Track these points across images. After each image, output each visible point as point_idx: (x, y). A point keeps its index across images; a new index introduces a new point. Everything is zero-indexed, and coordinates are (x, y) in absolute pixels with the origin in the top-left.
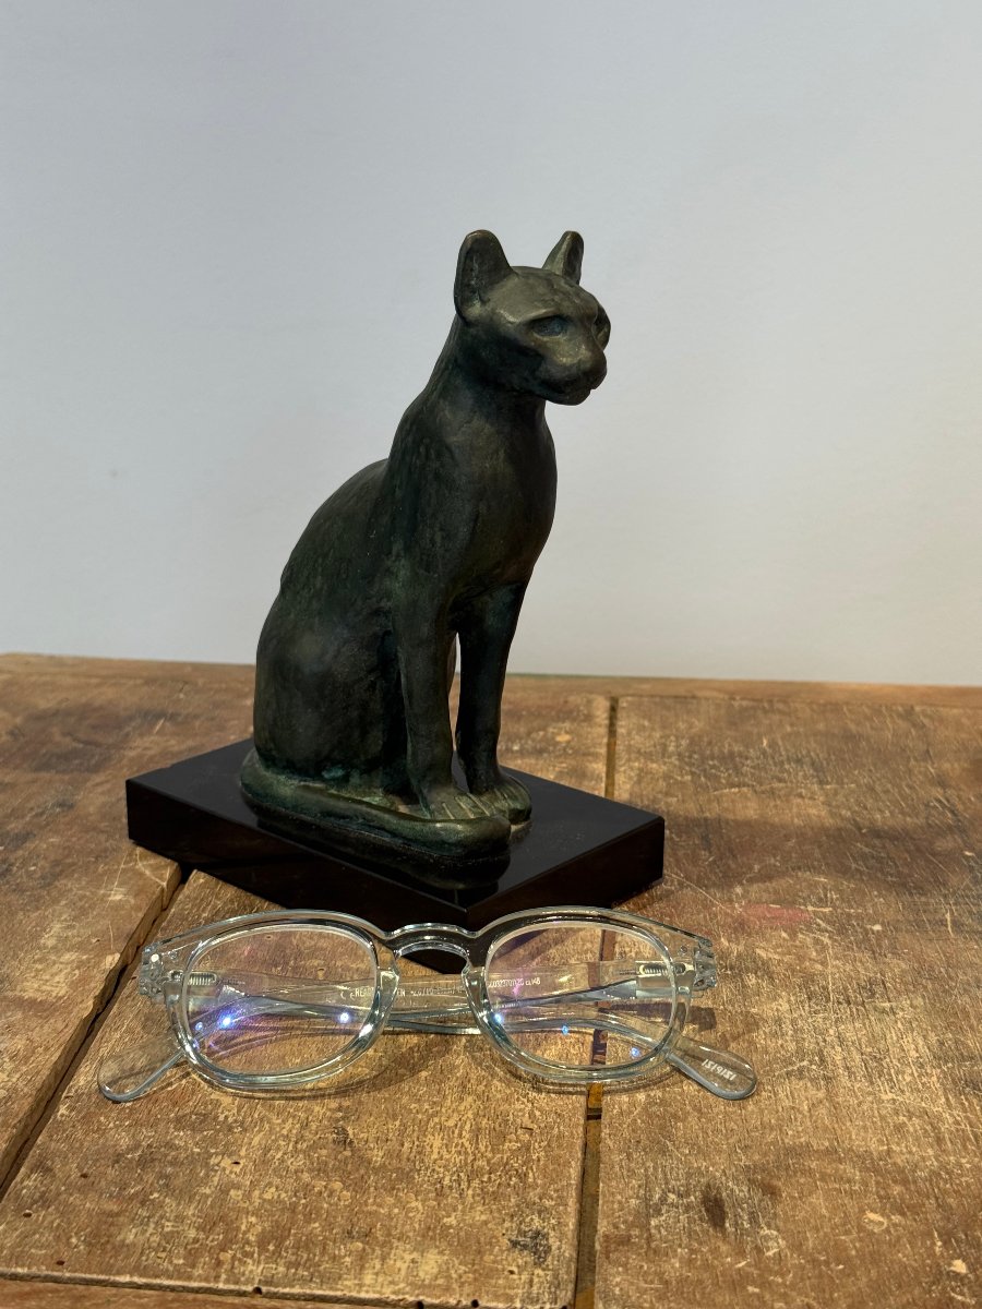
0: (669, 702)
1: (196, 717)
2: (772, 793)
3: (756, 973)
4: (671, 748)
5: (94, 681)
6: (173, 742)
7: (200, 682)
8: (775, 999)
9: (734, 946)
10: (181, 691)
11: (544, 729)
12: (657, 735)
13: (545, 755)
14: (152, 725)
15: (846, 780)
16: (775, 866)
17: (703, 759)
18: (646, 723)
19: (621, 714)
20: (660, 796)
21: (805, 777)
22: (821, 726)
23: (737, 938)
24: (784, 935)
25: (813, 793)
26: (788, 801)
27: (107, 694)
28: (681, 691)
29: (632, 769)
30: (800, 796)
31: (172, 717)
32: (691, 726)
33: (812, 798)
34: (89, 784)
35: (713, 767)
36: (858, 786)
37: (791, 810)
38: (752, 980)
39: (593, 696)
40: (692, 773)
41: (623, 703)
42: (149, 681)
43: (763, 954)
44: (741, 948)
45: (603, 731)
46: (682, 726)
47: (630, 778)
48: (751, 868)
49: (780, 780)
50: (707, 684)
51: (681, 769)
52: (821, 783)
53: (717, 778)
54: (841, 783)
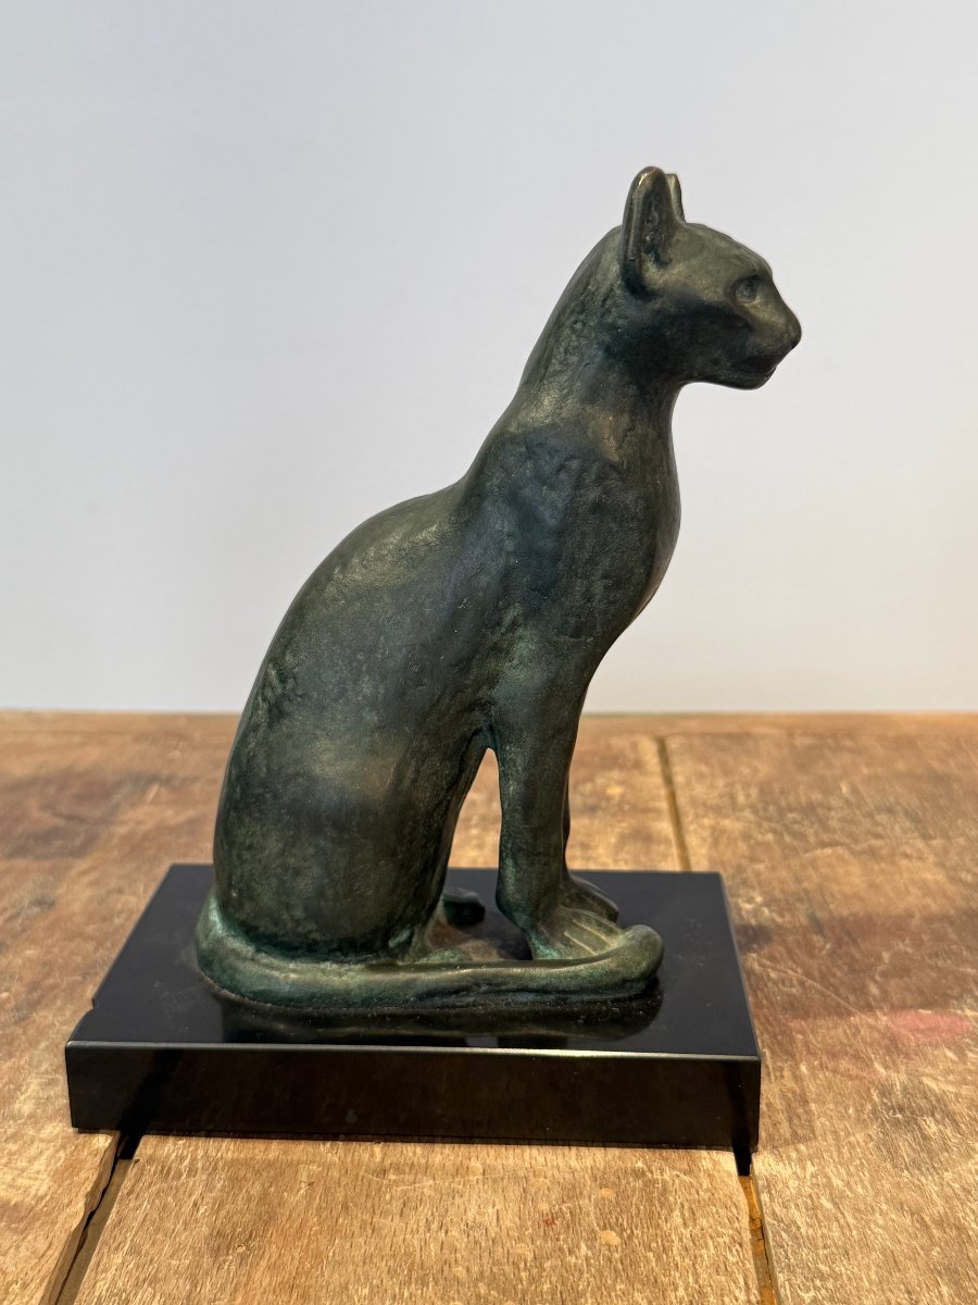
0: (724, 742)
1: (194, 779)
2: (873, 853)
3: (933, 1115)
4: (741, 799)
5: (76, 739)
6: (169, 813)
7: (197, 736)
8: (970, 1156)
9: (893, 1075)
10: (176, 748)
11: (590, 779)
12: (721, 782)
13: (600, 813)
14: (144, 791)
15: (951, 834)
16: (906, 953)
17: (782, 812)
18: (704, 768)
19: (675, 759)
20: (744, 862)
21: (905, 831)
22: (901, 766)
23: (894, 1063)
24: (950, 1054)
25: (919, 851)
26: (893, 863)
27: (91, 756)
28: (732, 728)
29: (702, 827)
30: (906, 856)
31: (167, 782)
32: (755, 771)
33: (921, 858)
34: (73, 873)
35: (795, 822)
36: (968, 838)
37: (901, 874)
38: (931, 1127)
39: (637, 738)
40: (774, 831)
41: (673, 745)
42: (139, 737)
43: (933, 1085)
44: (903, 1077)
45: (657, 780)
46: (746, 771)
47: (704, 840)
48: (879, 958)
49: (878, 836)
50: (758, 719)
51: (759, 826)
52: (926, 837)
53: (802, 837)
54: (946, 836)
